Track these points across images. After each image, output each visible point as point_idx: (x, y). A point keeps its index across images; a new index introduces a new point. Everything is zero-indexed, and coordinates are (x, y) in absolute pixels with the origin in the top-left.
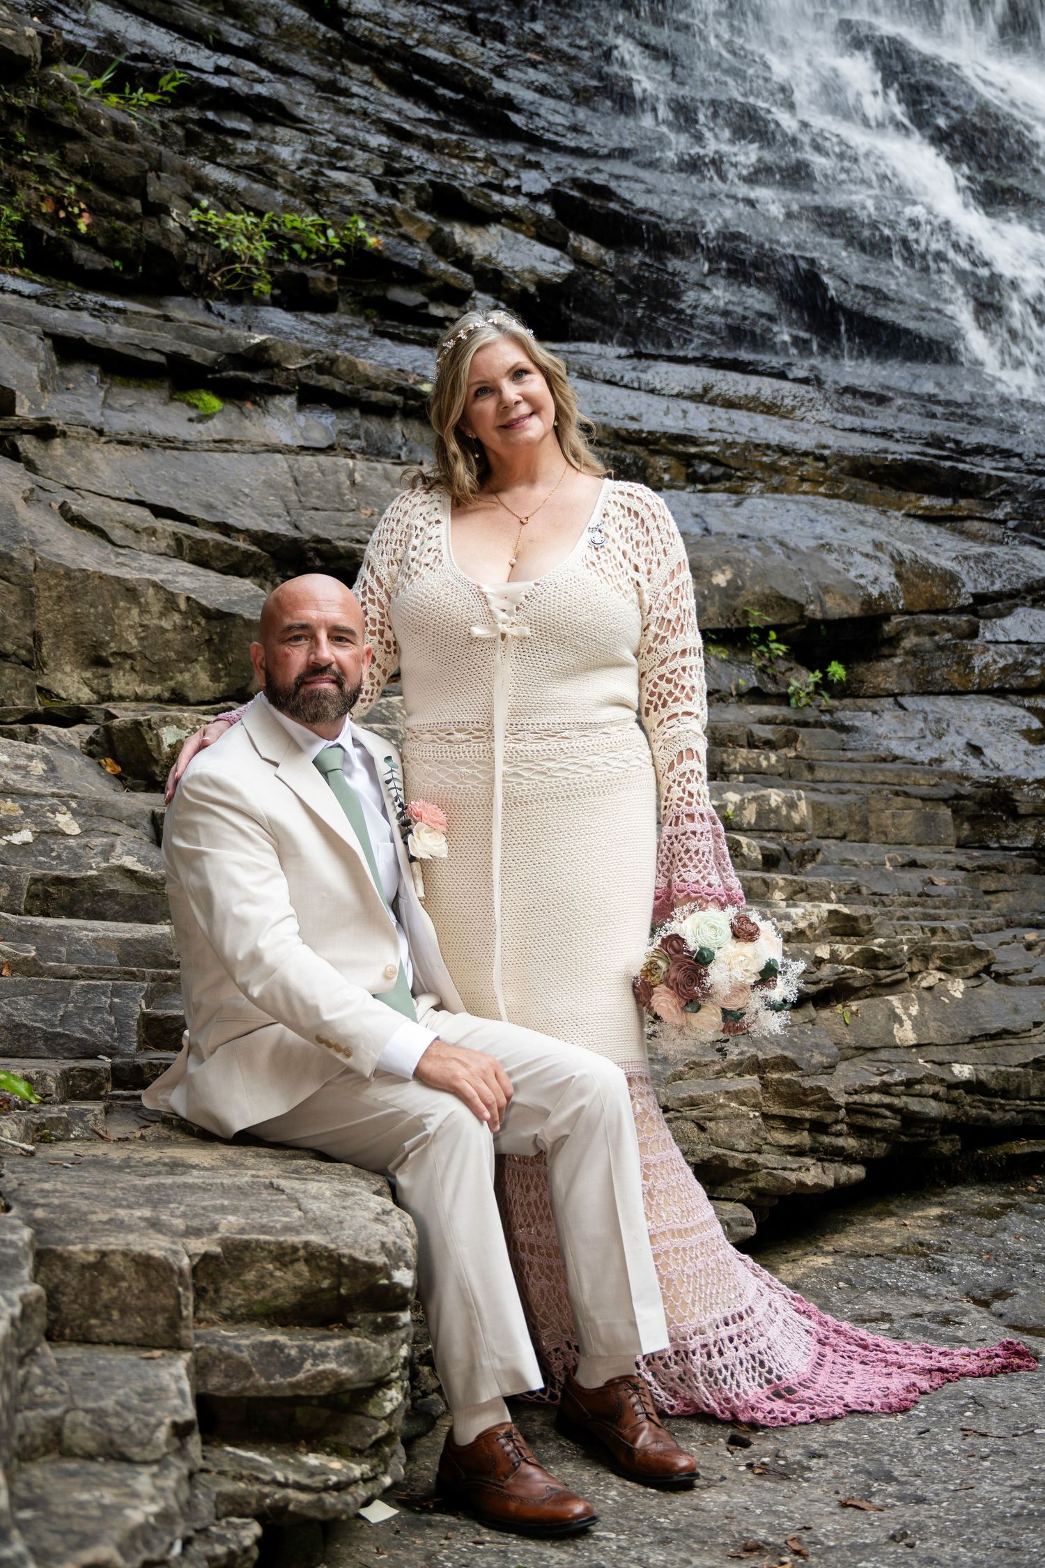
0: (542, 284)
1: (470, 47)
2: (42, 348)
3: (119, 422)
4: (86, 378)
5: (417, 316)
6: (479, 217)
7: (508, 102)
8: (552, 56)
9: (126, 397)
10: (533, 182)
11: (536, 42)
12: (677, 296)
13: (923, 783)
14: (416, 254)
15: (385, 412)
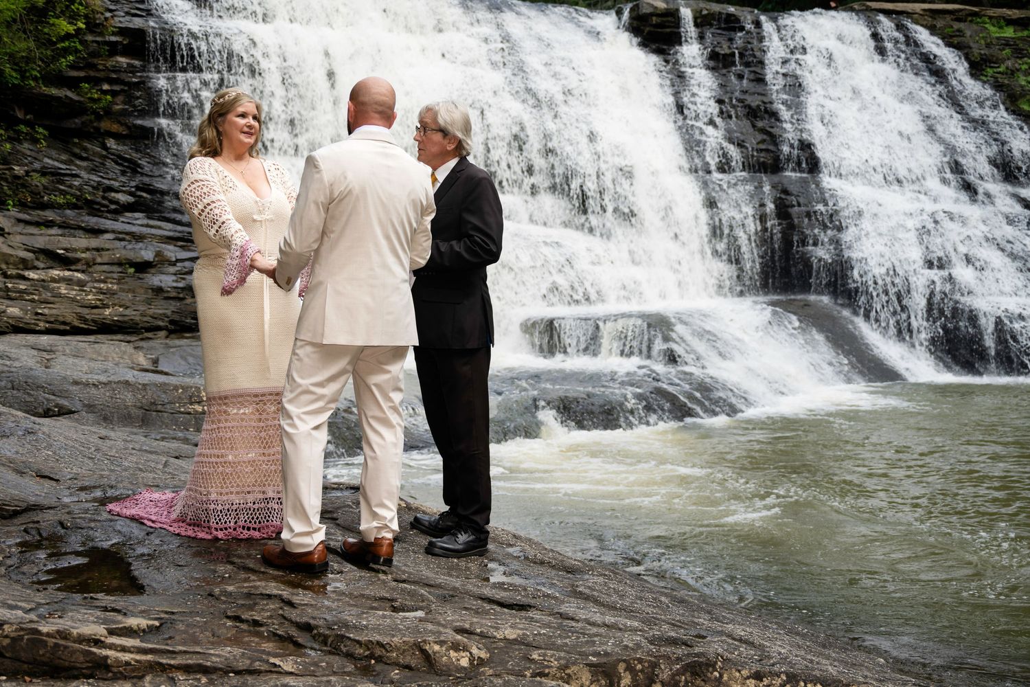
0: (128, 203)
1: (134, 155)
2: (13, 221)
3: (25, 231)
4: (22, 225)
5: (99, 210)
6: (117, 191)
7: (139, 166)
8: (151, 156)
9: (28, 227)
10: (133, 184)
11: (148, 154)
12: (163, 202)
13: (146, 286)
14: (99, 200)
15: (75, 229)
